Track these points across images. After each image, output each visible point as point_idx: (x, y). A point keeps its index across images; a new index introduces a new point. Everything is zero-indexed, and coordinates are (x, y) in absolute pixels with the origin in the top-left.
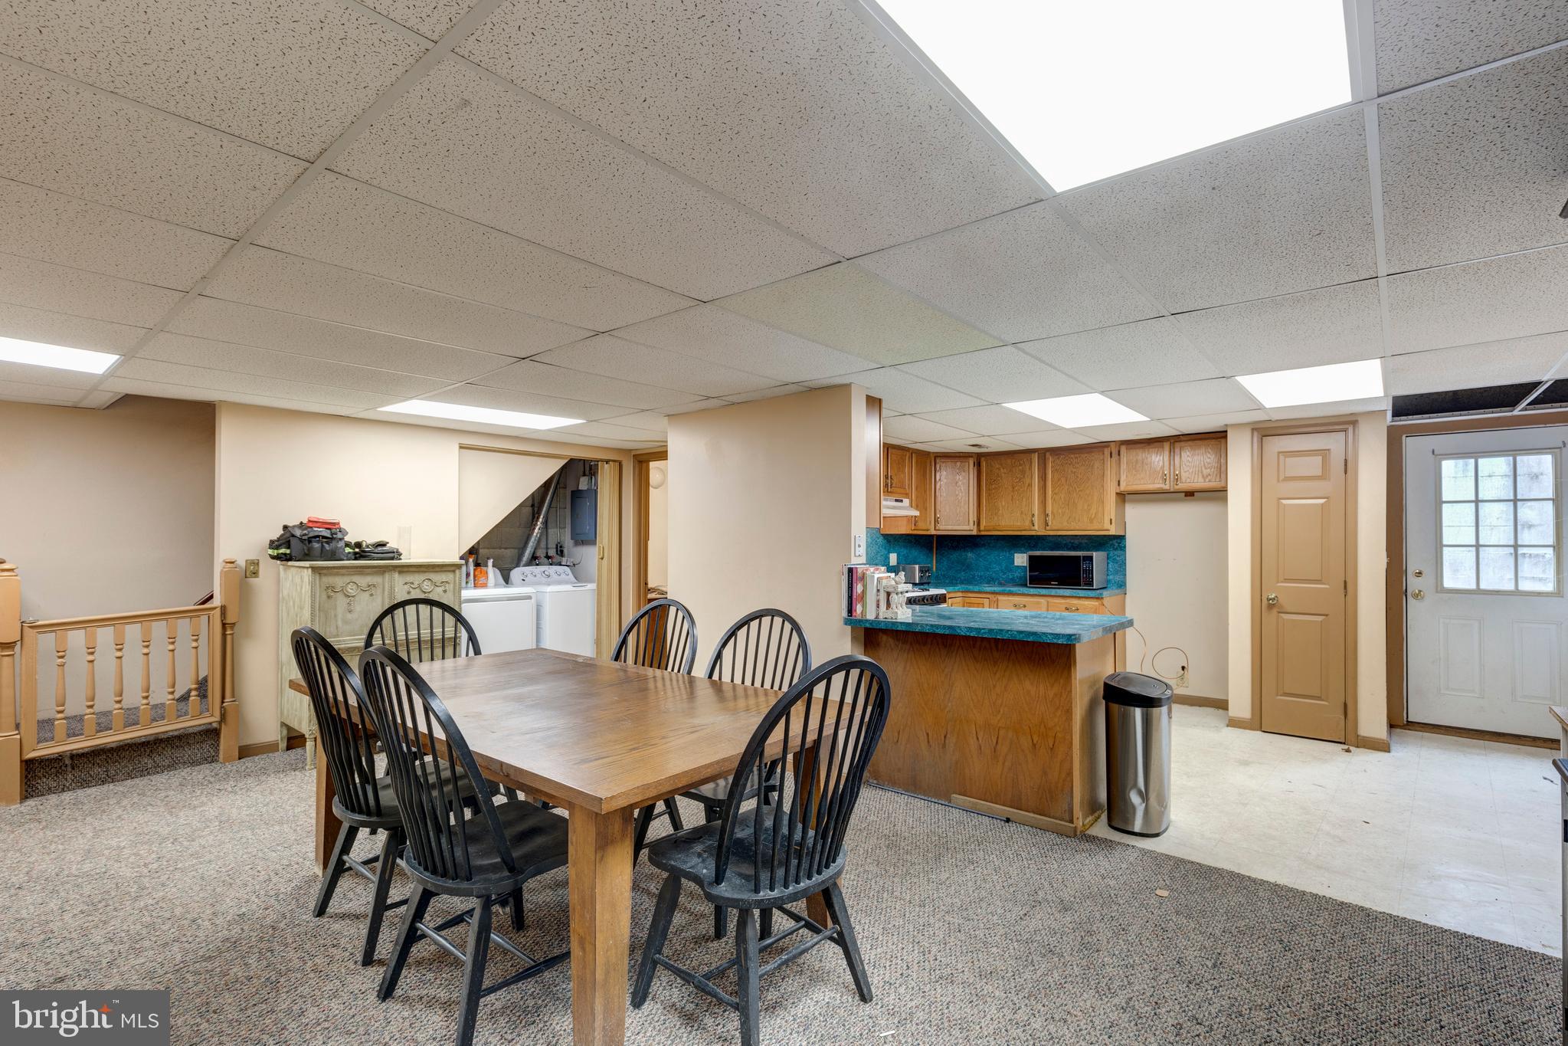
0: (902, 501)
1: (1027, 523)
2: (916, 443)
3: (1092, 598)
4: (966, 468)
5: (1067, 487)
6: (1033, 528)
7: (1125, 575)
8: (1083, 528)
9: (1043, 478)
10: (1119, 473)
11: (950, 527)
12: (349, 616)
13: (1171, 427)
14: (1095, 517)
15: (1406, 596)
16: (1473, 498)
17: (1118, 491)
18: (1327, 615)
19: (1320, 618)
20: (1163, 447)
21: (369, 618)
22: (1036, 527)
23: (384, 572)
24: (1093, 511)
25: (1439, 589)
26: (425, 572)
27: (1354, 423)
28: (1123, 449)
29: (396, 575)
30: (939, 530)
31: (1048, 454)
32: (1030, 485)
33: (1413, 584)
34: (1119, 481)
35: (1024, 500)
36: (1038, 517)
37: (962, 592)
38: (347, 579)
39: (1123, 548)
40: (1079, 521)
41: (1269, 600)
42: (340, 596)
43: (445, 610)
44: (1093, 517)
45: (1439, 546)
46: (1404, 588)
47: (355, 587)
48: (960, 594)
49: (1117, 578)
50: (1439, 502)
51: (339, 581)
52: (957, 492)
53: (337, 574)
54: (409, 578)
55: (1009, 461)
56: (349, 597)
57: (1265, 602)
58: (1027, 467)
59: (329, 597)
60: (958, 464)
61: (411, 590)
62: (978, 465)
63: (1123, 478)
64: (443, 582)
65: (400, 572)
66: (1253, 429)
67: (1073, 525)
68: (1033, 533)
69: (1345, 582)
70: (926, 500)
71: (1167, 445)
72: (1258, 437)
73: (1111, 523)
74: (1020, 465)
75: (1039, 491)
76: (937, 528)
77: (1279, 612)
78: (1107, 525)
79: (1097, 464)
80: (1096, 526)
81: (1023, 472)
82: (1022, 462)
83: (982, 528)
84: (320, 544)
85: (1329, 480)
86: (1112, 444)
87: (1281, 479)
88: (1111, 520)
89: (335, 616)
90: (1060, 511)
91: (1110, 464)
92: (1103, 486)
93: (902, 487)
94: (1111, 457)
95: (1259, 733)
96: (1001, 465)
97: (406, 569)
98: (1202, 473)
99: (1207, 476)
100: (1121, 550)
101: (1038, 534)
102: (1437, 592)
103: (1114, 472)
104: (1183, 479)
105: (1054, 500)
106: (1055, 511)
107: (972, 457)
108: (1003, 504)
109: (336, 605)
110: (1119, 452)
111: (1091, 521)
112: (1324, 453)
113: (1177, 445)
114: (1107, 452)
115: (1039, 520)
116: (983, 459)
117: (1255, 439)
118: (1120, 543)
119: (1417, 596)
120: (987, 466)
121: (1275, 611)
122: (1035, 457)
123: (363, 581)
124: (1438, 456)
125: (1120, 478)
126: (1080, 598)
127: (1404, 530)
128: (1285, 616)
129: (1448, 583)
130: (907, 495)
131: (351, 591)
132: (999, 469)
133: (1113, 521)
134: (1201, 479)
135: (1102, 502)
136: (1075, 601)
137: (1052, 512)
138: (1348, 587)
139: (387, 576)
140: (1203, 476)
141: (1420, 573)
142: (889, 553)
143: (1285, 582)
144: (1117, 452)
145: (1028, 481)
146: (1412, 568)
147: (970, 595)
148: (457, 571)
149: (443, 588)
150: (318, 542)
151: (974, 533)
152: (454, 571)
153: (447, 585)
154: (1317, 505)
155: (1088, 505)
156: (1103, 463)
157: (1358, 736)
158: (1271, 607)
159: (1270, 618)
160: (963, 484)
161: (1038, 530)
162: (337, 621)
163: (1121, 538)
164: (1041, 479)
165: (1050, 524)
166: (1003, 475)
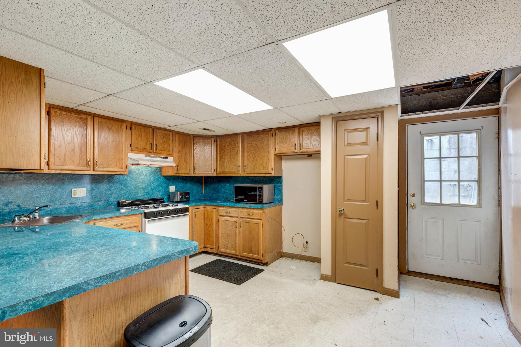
0: (167, 158)
1: (237, 170)
2: (170, 126)
3: (259, 209)
4: (210, 143)
5: (253, 152)
6: (239, 173)
7: (282, 196)
8: (260, 172)
9: (243, 147)
10: (275, 144)
11: (201, 172)
13: (299, 120)
14: (265, 167)
15: (407, 206)
16: (439, 156)
17: (275, 154)
18: (368, 220)
19: (365, 221)
20: (294, 130)
22: (240, 172)
24: (264, 164)
25: (423, 203)
27: (382, 113)
28: (277, 131)
30: (195, 174)
31: (245, 135)
32: (238, 151)
33: (411, 200)
34: (276, 148)
35: (235, 158)
36: (241, 167)
37: (204, 205)
39: (281, 182)
40: (258, 169)
41: (339, 211)
44: (264, 166)
45: (423, 181)
46: (407, 203)
48: (203, 206)
49: (279, 197)
50: (423, 158)
52: (205, 155)
55: (229, 139)
57: (338, 212)
58: (237, 142)
60: (206, 140)
62: (216, 141)
63: (277, 147)
66: (332, 118)
67: (256, 171)
68: (239, 175)
69: (377, 202)
70: (187, 158)
71: (296, 129)
72: (334, 122)
73: (272, 170)
74: (234, 141)
75: (242, 154)
76: (194, 173)
77: (345, 218)
78: (270, 171)
79: (266, 140)
80: (265, 171)
81: (235, 144)
82: (234, 140)
83: (218, 173)
85: (369, 145)
86: (273, 130)
87: (345, 145)
88: (272, 168)
90: (250, 164)
91: (271, 140)
92: (268, 151)
93: (167, 150)
94: (272, 136)
95: (335, 284)
96: (226, 141)
98: (312, 143)
99: (314, 145)
100: (280, 183)
101: (242, 175)
102: (422, 205)
103: (273, 144)
104: (304, 147)
105: (248, 158)
106: (248, 164)
107: (213, 137)
108: (227, 160)
110: (276, 133)
111: (264, 169)
112: (366, 130)
113: (301, 129)
114: (270, 133)
115: (241, 168)
116: (218, 138)
117: (334, 124)
118: (280, 180)
119: (413, 206)
120: (220, 142)
121: (343, 217)
122: (240, 137)
124: (422, 135)
125: (276, 147)
126: (254, 209)
127: (407, 173)
128: (348, 220)
129: (428, 200)
130: (171, 155)
132: (225, 144)
133: (273, 169)
134: (312, 147)
135: (268, 159)
136: (252, 211)
137: (247, 164)
138: (378, 204)
140: (312, 145)
141: (414, 195)
142: (169, 185)
143: (348, 201)
144: (275, 134)
145: (236, 149)
146: (410, 192)
147: (207, 207)
151: (215, 175)
154: (363, 158)
155: (262, 161)
156: (269, 139)
157: (383, 288)
158: (341, 215)
159: (341, 221)
160: (209, 150)
161: (241, 173)
163: (280, 178)
164: (242, 148)
165: (246, 170)
166: (227, 146)
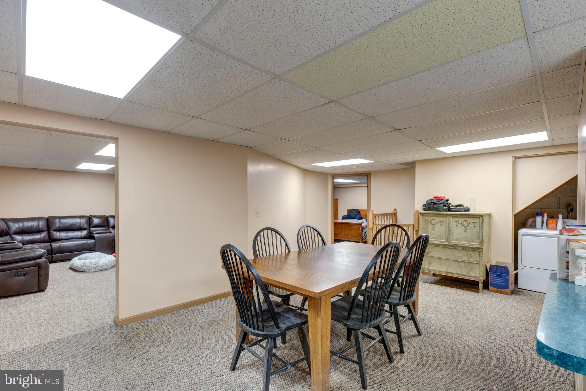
12: (433, 232)
21: (441, 233)
23: (446, 216)
26: (465, 217)
29: (451, 218)
38: (432, 218)
42: (430, 224)
43: (399, 227)
47: (435, 221)
51: (429, 219)
53: (429, 216)
54: (457, 219)
56: (433, 225)
59: (426, 224)
61: (458, 224)
64: (473, 222)
65: (453, 217)
84: (433, 205)
89: (428, 231)
97: (455, 216)
109: (428, 227)
123: (438, 219)
131: (433, 222)
139: (447, 218)
148: (481, 218)
149: (474, 225)
150: (432, 204)
152: (479, 218)
153: (476, 224)
162: (428, 233)
